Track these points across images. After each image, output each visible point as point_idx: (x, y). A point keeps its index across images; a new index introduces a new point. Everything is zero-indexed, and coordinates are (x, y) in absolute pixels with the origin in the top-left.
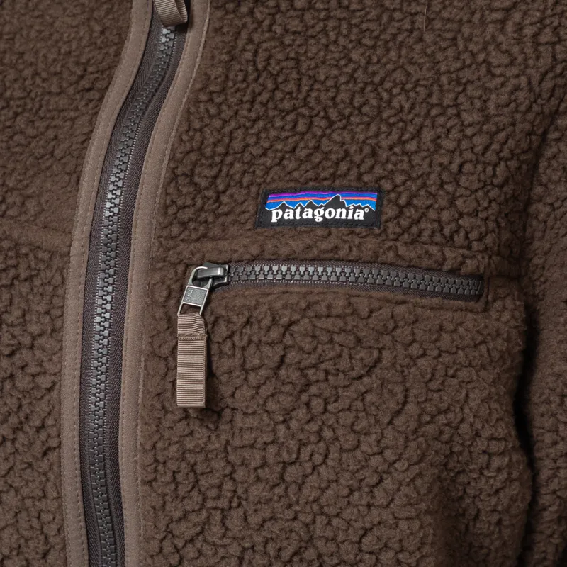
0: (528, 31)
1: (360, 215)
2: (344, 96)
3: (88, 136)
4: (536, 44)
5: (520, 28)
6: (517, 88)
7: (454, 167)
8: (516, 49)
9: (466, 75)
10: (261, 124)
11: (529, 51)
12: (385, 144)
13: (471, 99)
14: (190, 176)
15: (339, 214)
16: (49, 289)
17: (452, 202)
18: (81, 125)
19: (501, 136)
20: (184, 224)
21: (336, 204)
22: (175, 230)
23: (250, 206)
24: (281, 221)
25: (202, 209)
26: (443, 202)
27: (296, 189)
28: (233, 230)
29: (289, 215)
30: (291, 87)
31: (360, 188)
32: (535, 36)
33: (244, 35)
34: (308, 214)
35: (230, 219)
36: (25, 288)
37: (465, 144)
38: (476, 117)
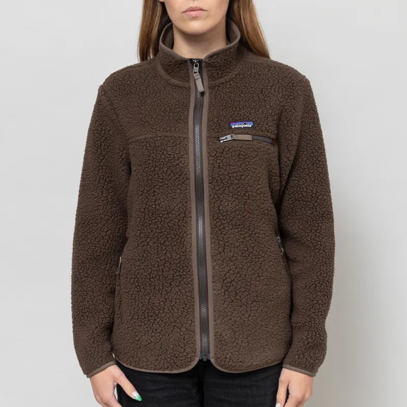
0: (277, 90)
1: (250, 126)
2: (242, 103)
3: (188, 115)
4: (279, 92)
5: (274, 89)
6: (276, 100)
7: (267, 117)
8: (275, 94)
9: (266, 99)
10: (225, 109)
11: (277, 93)
12: (252, 112)
13: (267, 103)
14: (212, 120)
15: (246, 126)
16: (185, 145)
17: (267, 124)
18: (186, 113)
19: (275, 110)
20: (213, 130)
21: (245, 124)
22: (211, 131)
23: (227, 125)
24: (235, 128)
25: (216, 127)
26: (265, 123)
27: (236, 121)
28: (224, 130)
29: (236, 126)
30: (230, 102)
31: (249, 121)
32: (278, 91)
33: (217, 93)
34: (240, 126)
35: (223, 128)
36: (179, 146)
37: (268, 112)
38: (269, 107)
